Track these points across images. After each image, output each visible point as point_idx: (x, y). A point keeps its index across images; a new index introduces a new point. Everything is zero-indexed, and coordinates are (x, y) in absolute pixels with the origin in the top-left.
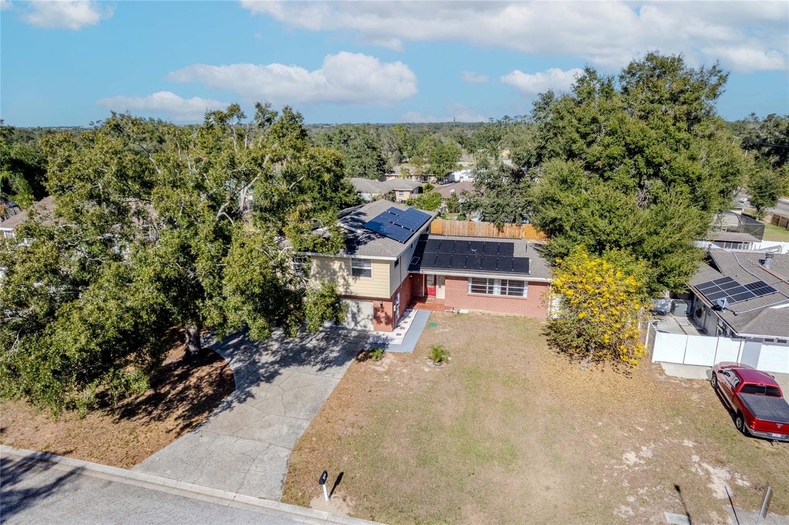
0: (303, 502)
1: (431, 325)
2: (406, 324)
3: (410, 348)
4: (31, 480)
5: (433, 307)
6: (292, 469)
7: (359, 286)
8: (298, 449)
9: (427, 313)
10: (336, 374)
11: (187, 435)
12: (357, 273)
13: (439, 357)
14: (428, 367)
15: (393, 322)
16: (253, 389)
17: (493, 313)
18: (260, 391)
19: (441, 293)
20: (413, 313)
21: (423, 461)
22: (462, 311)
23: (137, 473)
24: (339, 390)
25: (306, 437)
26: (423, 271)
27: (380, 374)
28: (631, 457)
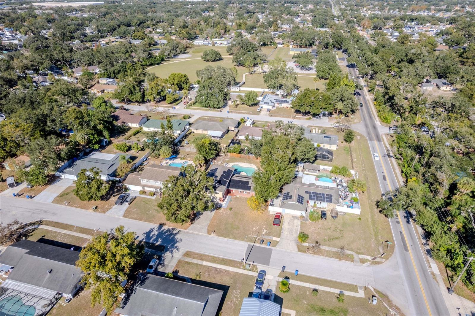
0: (210, 234)
1: (231, 200)
2: (226, 200)
3: (226, 207)
4: (175, 232)
5: (232, 195)
6: (208, 230)
7: (217, 195)
8: (208, 227)
9: (231, 196)
10: (213, 213)
11: (192, 225)
12: (216, 193)
13: (231, 209)
14: (229, 212)
15: (223, 201)
16: (200, 216)
17: (244, 197)
18: (201, 216)
19: (234, 191)
20: (228, 196)
21: (226, 229)
22: (238, 196)
23: (187, 230)
24: (214, 216)
25: (209, 225)
26: (230, 189)
27: (220, 213)
28: (255, 229)
